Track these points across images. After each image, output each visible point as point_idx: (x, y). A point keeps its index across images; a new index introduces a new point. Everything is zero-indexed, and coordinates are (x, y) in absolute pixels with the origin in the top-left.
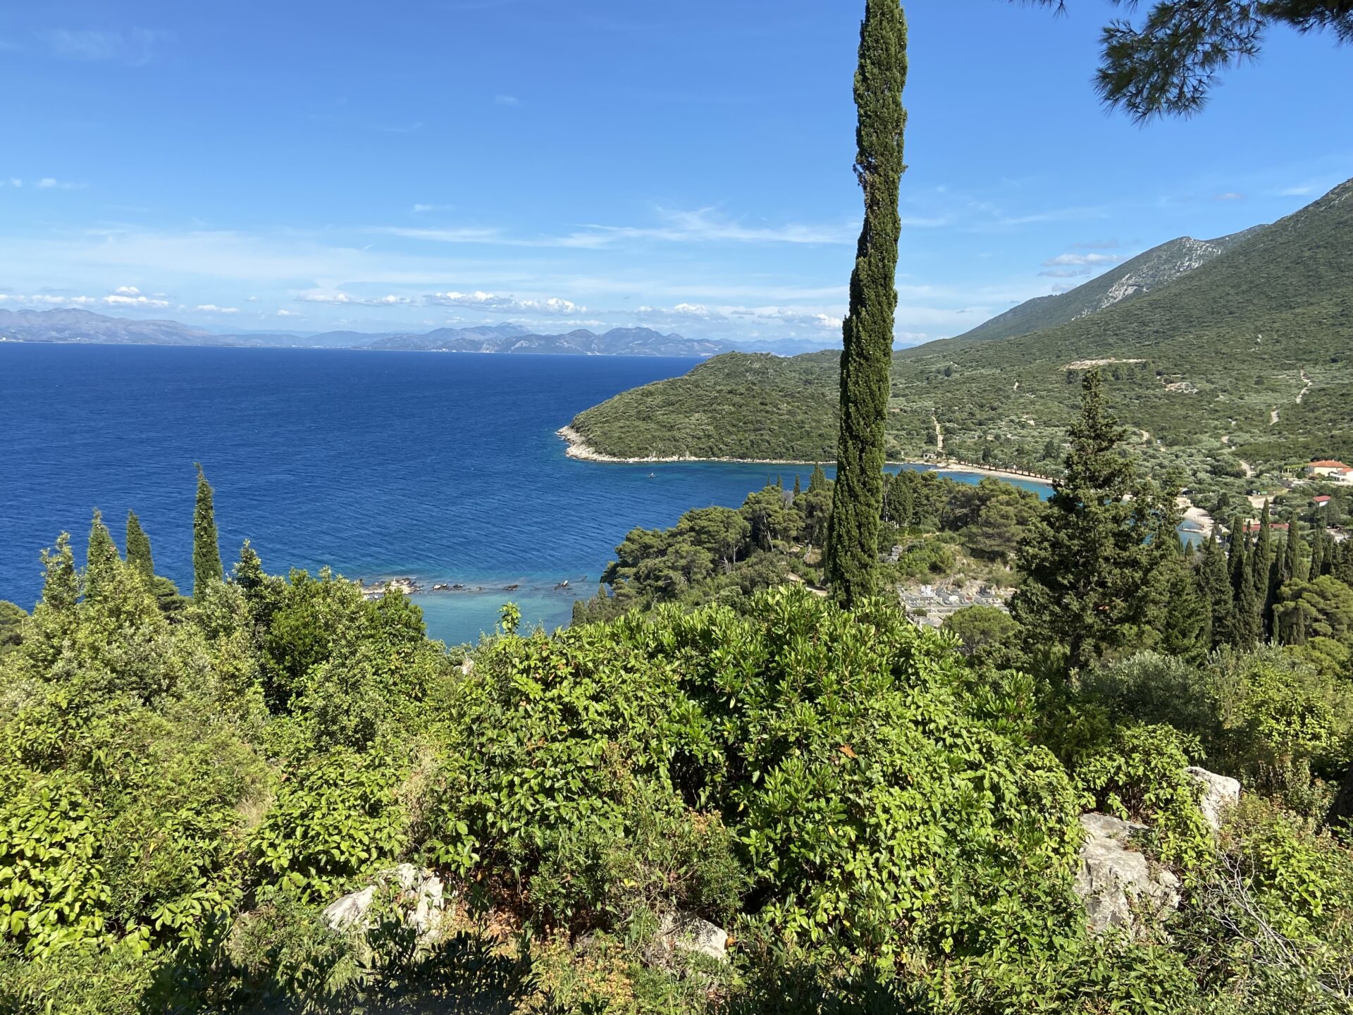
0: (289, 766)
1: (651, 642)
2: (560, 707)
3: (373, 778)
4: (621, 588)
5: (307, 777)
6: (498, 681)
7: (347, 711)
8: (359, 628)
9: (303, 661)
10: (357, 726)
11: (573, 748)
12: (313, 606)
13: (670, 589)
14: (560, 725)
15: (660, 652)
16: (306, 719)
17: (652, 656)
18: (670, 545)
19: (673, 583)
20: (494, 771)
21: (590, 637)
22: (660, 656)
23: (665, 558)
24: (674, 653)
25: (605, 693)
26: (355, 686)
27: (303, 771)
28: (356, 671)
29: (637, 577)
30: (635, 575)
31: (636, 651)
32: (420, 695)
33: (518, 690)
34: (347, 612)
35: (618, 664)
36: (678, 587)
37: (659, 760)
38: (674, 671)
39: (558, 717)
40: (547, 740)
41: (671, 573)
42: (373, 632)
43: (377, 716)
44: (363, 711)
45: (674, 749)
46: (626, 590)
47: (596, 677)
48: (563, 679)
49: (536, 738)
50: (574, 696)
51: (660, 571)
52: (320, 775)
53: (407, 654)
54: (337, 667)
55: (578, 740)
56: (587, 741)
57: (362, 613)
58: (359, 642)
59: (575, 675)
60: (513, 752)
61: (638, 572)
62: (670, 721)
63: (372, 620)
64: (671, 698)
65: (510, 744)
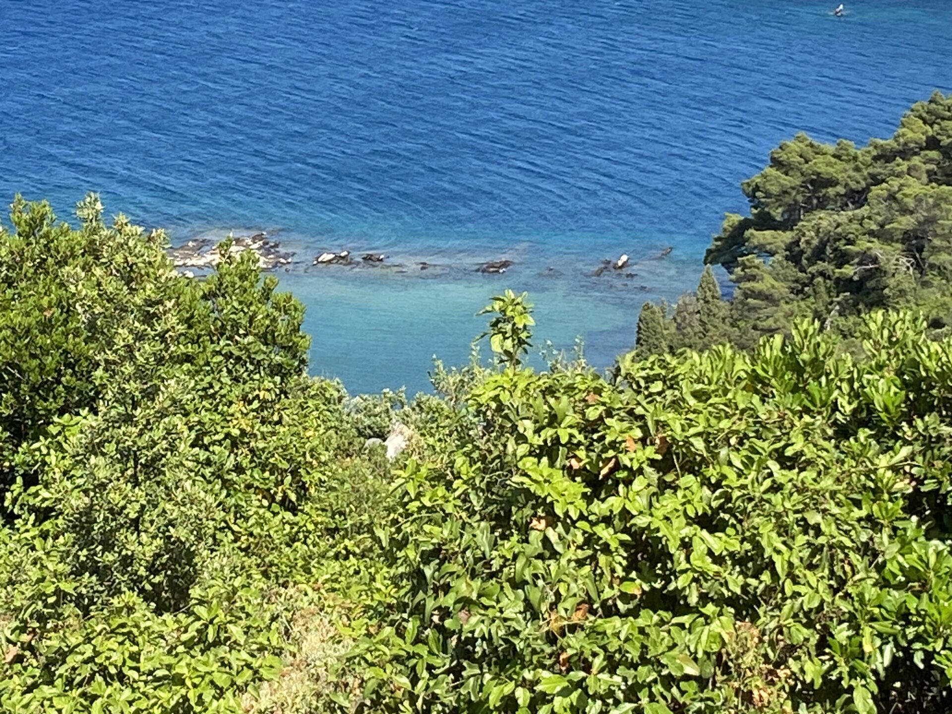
0: (23, 630)
1: (843, 401)
2: (626, 537)
3: (202, 669)
4: (753, 278)
5: (62, 656)
6: (485, 471)
7: (135, 525)
8: (162, 336)
9: (40, 405)
10: (157, 556)
11: (652, 632)
12: (62, 285)
13: (870, 284)
14: (622, 580)
15: (864, 424)
16: (44, 535)
17: (843, 432)
18: (876, 180)
19: (879, 272)
20: (470, 670)
21: (698, 381)
22: (863, 434)
23: (864, 211)
24: (898, 428)
25: (730, 511)
26: (152, 467)
27: (54, 642)
28: (157, 434)
29: (794, 255)
30: (789, 248)
31: (807, 418)
32: (293, 497)
33: (529, 495)
34: (138, 300)
35: (765, 446)
36: (892, 282)
37: (853, 674)
38: (895, 469)
39: (620, 559)
40: (593, 612)
41: (877, 248)
42: (190, 349)
43: (199, 538)
44: (171, 523)
45: (889, 649)
46: (765, 284)
47: (712, 473)
48: (635, 473)
49: (569, 604)
50: (659, 514)
51: (850, 242)
52: (89, 653)
53: (264, 405)
54: (114, 423)
55: (666, 615)
56: (686, 619)
57: (169, 304)
58: (162, 370)
59: (662, 466)
60: (516, 633)
61: (797, 243)
62: (884, 584)
63: (189, 322)
64: (887, 531)
65: (507, 614)
